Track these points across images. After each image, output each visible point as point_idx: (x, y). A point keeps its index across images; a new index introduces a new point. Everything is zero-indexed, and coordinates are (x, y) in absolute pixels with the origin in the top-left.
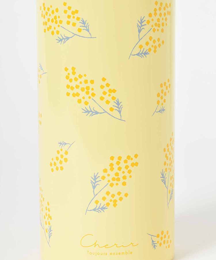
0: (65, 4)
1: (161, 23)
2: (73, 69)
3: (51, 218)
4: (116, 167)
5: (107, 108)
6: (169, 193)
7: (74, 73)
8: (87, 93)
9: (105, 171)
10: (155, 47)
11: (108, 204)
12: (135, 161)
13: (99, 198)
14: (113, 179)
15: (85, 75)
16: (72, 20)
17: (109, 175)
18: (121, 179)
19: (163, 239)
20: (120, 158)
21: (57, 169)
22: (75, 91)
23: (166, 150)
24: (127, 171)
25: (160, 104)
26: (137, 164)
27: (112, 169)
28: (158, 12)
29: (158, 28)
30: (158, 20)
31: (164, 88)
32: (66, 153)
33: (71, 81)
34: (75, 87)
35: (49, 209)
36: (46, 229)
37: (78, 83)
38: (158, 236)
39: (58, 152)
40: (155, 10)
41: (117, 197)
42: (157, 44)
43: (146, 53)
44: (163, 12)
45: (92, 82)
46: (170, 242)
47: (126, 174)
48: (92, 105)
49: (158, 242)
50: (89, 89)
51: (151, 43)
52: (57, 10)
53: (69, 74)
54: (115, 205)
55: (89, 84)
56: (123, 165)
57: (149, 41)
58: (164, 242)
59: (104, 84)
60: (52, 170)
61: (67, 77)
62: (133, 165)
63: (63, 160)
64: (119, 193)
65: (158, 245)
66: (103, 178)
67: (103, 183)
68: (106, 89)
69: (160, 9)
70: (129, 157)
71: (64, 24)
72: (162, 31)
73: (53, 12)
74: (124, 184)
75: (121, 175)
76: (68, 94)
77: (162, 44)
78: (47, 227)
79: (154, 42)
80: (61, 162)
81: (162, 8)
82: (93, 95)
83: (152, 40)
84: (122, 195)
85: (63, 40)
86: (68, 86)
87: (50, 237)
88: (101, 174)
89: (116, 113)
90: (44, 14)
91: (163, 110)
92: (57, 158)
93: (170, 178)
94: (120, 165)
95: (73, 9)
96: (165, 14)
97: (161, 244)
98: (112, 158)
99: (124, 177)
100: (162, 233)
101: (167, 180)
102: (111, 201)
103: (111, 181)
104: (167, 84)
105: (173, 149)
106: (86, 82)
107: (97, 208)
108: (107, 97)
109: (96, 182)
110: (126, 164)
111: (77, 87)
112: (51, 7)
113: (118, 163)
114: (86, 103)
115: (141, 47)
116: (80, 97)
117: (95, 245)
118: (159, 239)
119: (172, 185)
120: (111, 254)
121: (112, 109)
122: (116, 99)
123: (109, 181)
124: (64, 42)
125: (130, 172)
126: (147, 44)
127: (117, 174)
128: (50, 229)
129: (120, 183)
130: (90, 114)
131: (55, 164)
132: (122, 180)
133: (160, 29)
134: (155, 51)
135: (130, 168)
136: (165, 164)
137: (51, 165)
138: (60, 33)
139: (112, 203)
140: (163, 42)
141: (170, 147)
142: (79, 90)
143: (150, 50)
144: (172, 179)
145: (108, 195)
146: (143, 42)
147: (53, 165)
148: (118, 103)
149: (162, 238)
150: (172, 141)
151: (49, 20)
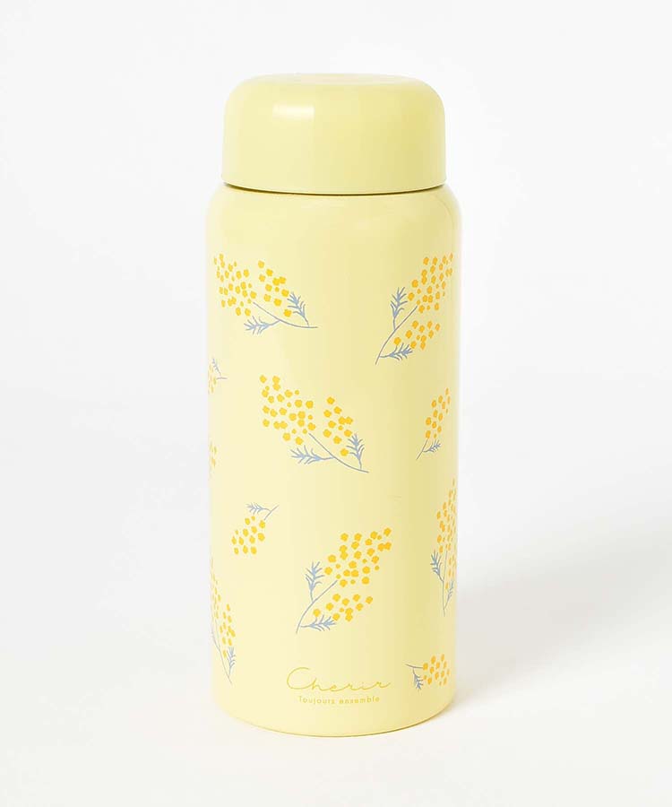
0: (261, 264)
1: (434, 294)
2: (276, 379)
3: (234, 635)
4: (351, 552)
5: (336, 449)
6: (447, 588)
7: (276, 387)
8: (301, 423)
9: (332, 559)
10: (424, 338)
11: (336, 617)
12: (385, 540)
13: (321, 605)
14: (347, 573)
15: (297, 393)
16: (274, 295)
17: (338, 566)
18: (361, 573)
19: (436, 671)
20: (358, 537)
21: (245, 550)
22: (280, 418)
23: (442, 515)
24: (371, 558)
25: (432, 435)
26: (388, 546)
27: (344, 556)
28: (429, 276)
29: (430, 304)
30: (429, 290)
31: (439, 406)
32: (262, 524)
33: (271, 399)
34: (278, 411)
35: (229, 617)
36: (224, 652)
37: (284, 405)
38: (425, 666)
39: (247, 521)
40: (424, 272)
41: (353, 604)
42: (426, 332)
43: (406, 352)
44: (437, 272)
45: (310, 404)
46: (448, 674)
47: (370, 564)
48: (310, 445)
49: (425, 677)
50: (304, 417)
51: (416, 332)
52: (246, 273)
53: (267, 388)
54: (349, 618)
55: (304, 408)
56: (363, 548)
57: (413, 330)
58: (437, 676)
59: (331, 408)
60: (236, 551)
61: (265, 394)
62: (381, 547)
63: (256, 536)
64: (356, 598)
65: (425, 682)
66: (329, 571)
67: (326, 581)
68: (335, 418)
69: (433, 269)
70: (374, 535)
71: (260, 300)
72: (437, 307)
73: (239, 274)
74: (366, 581)
75: (360, 566)
76: (266, 423)
77: (434, 331)
78: (225, 647)
79: (422, 329)
80: (252, 540)
81: (437, 266)
82: (312, 427)
83: (418, 327)
84: (362, 600)
85: (258, 328)
86: (266, 409)
87: (231, 667)
88: (325, 564)
89: (351, 459)
90: (222, 273)
91: (437, 446)
92: (246, 532)
93: (447, 563)
94: (359, 549)
95: (276, 275)
96: (441, 277)
97: (430, 681)
98: (344, 537)
99: (366, 570)
100: (433, 660)
101: (442, 567)
102: (342, 610)
103: (343, 577)
104: (445, 399)
105: (454, 509)
106: (298, 403)
107: (317, 623)
108: (335, 432)
109: (315, 578)
110: (369, 547)
111: (283, 411)
112: (235, 264)
113: (355, 545)
114: (299, 441)
115: (397, 341)
116: (288, 430)
117: (313, 685)
118: (427, 672)
119: (452, 574)
120: (341, 702)
121: (344, 452)
122: (353, 435)
123: (338, 576)
124: (260, 332)
125: (376, 560)
126: (409, 334)
127: (353, 565)
128: (232, 653)
129: (359, 580)
130: (304, 461)
131: (241, 542)
132: (362, 575)
133: (432, 305)
134: (423, 346)
135: (377, 553)
136: (439, 539)
137: (234, 541)
138: (251, 315)
139: (343, 615)
140: (438, 327)
141: (449, 508)
142: (286, 418)
143: (414, 344)
144: (453, 563)
145: (337, 600)
146: (401, 333)
147: (238, 543)
148: (356, 442)
149: (432, 670)
150: (452, 496)
151: (231, 286)
